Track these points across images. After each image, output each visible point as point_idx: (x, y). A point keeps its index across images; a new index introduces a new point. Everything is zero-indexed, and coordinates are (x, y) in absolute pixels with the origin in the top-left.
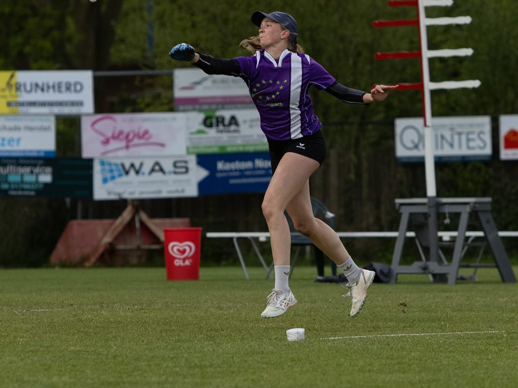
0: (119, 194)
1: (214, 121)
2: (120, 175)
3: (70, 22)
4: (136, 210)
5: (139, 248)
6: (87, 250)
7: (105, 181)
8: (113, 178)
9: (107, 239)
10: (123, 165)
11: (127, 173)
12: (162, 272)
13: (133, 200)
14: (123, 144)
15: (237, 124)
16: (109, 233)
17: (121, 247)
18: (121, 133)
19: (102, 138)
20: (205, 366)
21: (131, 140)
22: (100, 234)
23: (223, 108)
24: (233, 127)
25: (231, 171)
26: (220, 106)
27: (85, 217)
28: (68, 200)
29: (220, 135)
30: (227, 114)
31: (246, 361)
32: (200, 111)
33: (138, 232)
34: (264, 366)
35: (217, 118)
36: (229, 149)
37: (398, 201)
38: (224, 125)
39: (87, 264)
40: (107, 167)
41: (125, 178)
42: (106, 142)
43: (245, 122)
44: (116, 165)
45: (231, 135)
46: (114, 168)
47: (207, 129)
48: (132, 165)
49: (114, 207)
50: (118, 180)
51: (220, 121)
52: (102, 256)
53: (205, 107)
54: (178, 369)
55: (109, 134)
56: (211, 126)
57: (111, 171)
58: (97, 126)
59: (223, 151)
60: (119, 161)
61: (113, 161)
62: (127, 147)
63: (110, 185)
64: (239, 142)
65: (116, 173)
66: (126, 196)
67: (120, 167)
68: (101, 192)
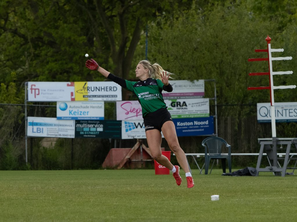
0: (133, 137)
1: (176, 104)
2: (134, 128)
3: (110, 60)
4: (141, 144)
5: (142, 161)
6: (119, 162)
7: (127, 131)
8: (130, 129)
9: (128, 157)
10: (135, 123)
11: (137, 127)
12: (153, 171)
13: (139, 139)
14: (135, 114)
15: (186, 105)
16: (129, 154)
17: (134, 160)
18: (134, 109)
19: (126, 112)
20: (175, 212)
21: (139, 113)
22: (125, 155)
23: (180, 98)
24: (184, 107)
25: (183, 126)
26: (178, 98)
27: (118, 147)
28: (110, 139)
29: (178, 110)
30: (181, 101)
31: (193, 209)
32: (169, 99)
33: (142, 153)
34: (202, 211)
35: (177, 103)
36: (182, 117)
37: (259, 139)
38: (180, 106)
39: (119, 168)
40: (128, 125)
41: (136, 129)
42: (127, 113)
43: (190, 104)
44: (132, 123)
45: (183, 110)
46: (131, 125)
47: (172, 108)
48: (139, 124)
49: (131, 143)
50: (133, 130)
51: (179, 104)
52: (126, 164)
53: (172, 98)
54: (163, 213)
55: (129, 110)
56: (174, 106)
57: (130, 126)
58: (123, 106)
59: (180, 118)
60: (133, 122)
61: (130, 122)
62: (137, 116)
63: (129, 132)
64: (187, 113)
65: (132, 127)
66: (136, 137)
67: (134, 124)
68: (125, 135)
